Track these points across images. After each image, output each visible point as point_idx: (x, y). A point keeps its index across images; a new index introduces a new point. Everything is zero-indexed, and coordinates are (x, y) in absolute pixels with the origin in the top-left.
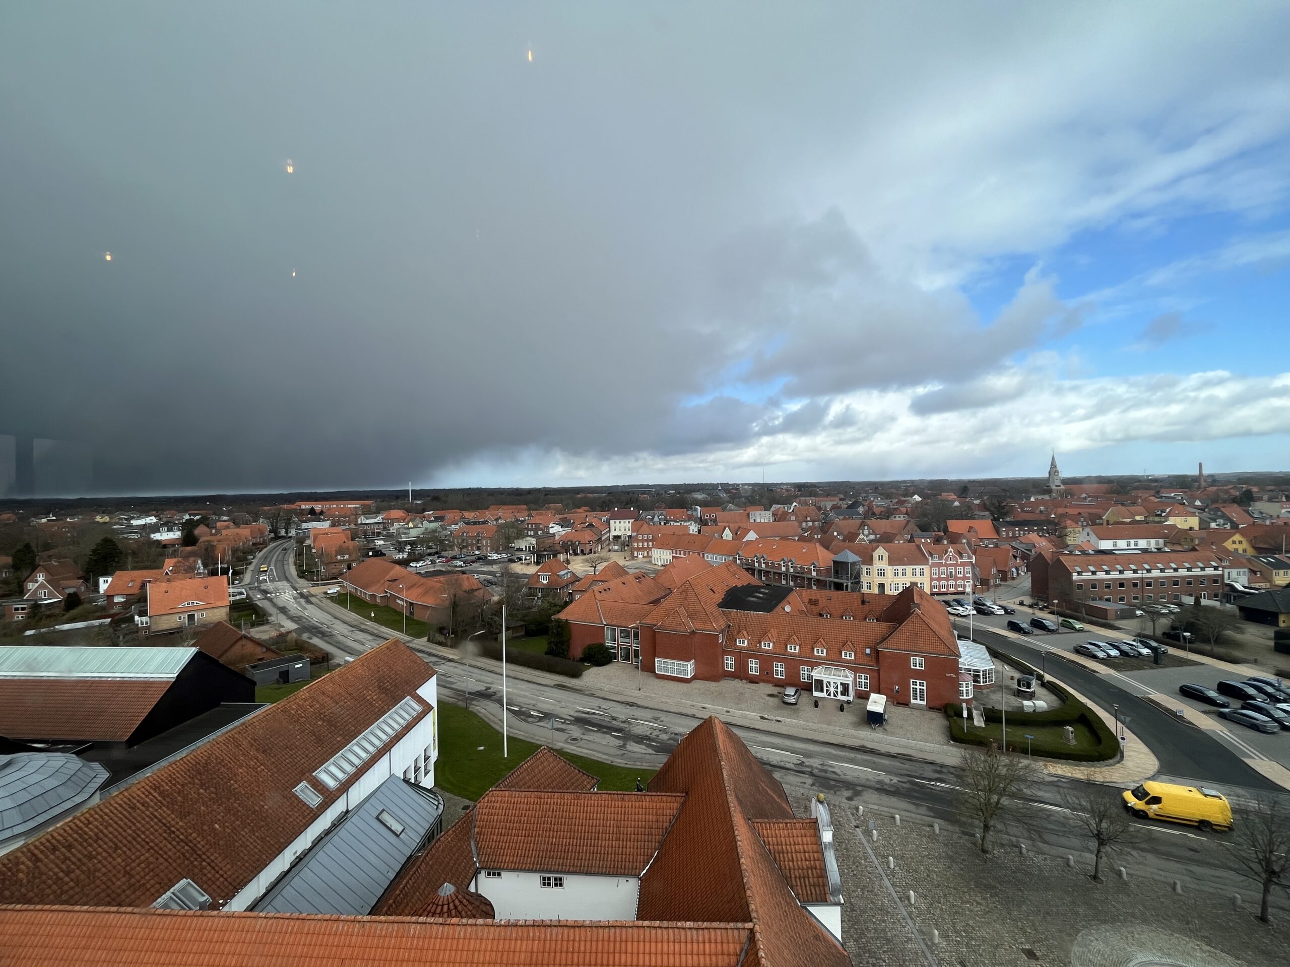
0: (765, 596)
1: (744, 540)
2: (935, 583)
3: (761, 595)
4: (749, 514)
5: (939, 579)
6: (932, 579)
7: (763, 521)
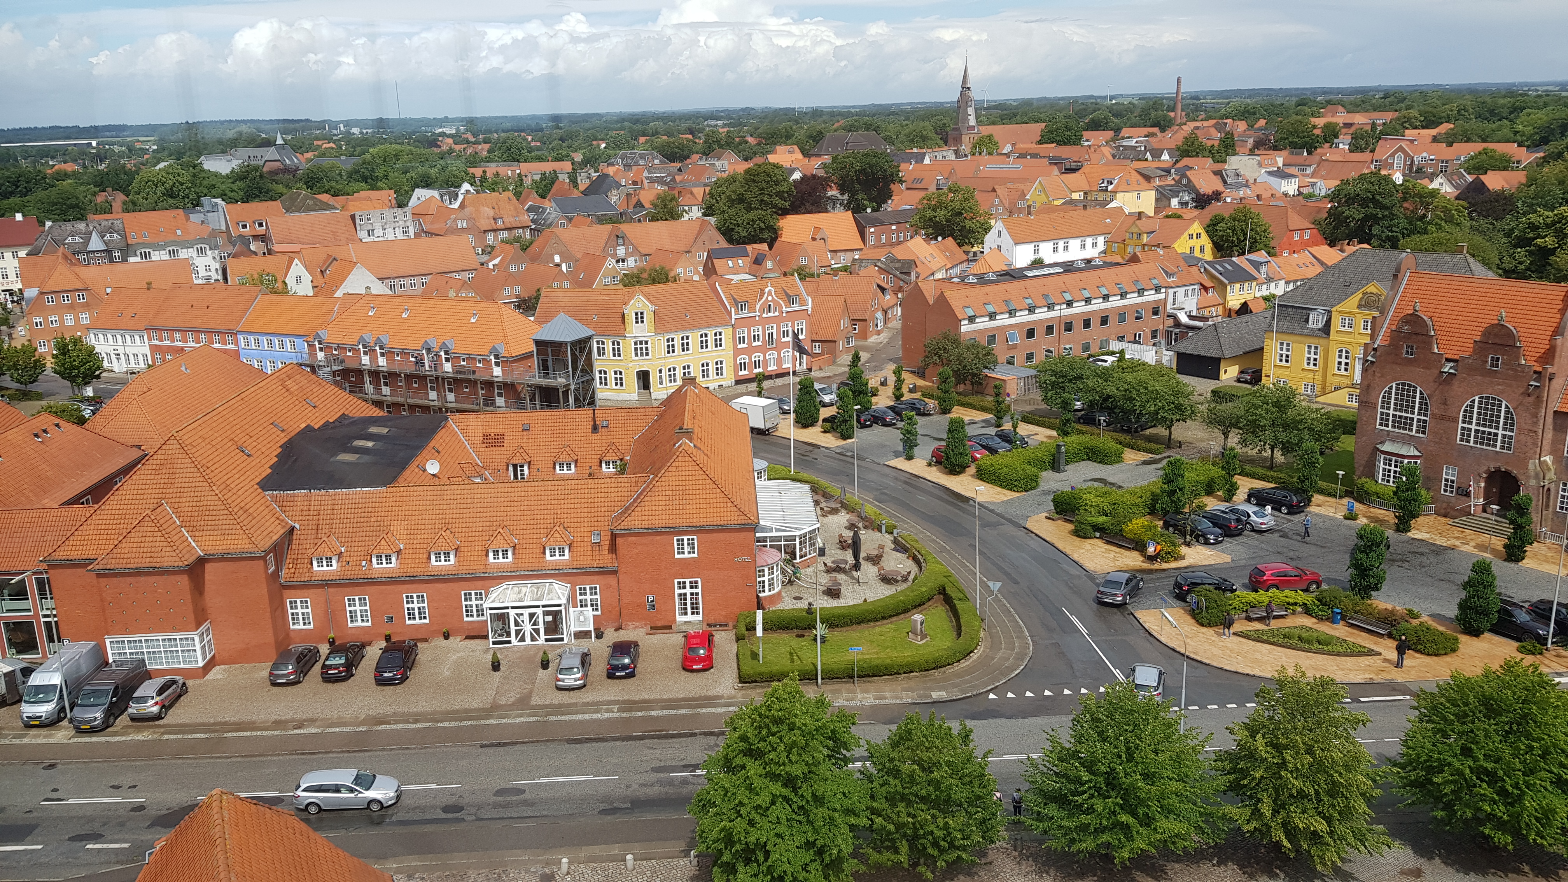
0: (380, 445)
1: (339, 294)
2: (743, 358)
3: (370, 444)
4: (353, 217)
5: (750, 351)
6: (737, 352)
7: (390, 236)
